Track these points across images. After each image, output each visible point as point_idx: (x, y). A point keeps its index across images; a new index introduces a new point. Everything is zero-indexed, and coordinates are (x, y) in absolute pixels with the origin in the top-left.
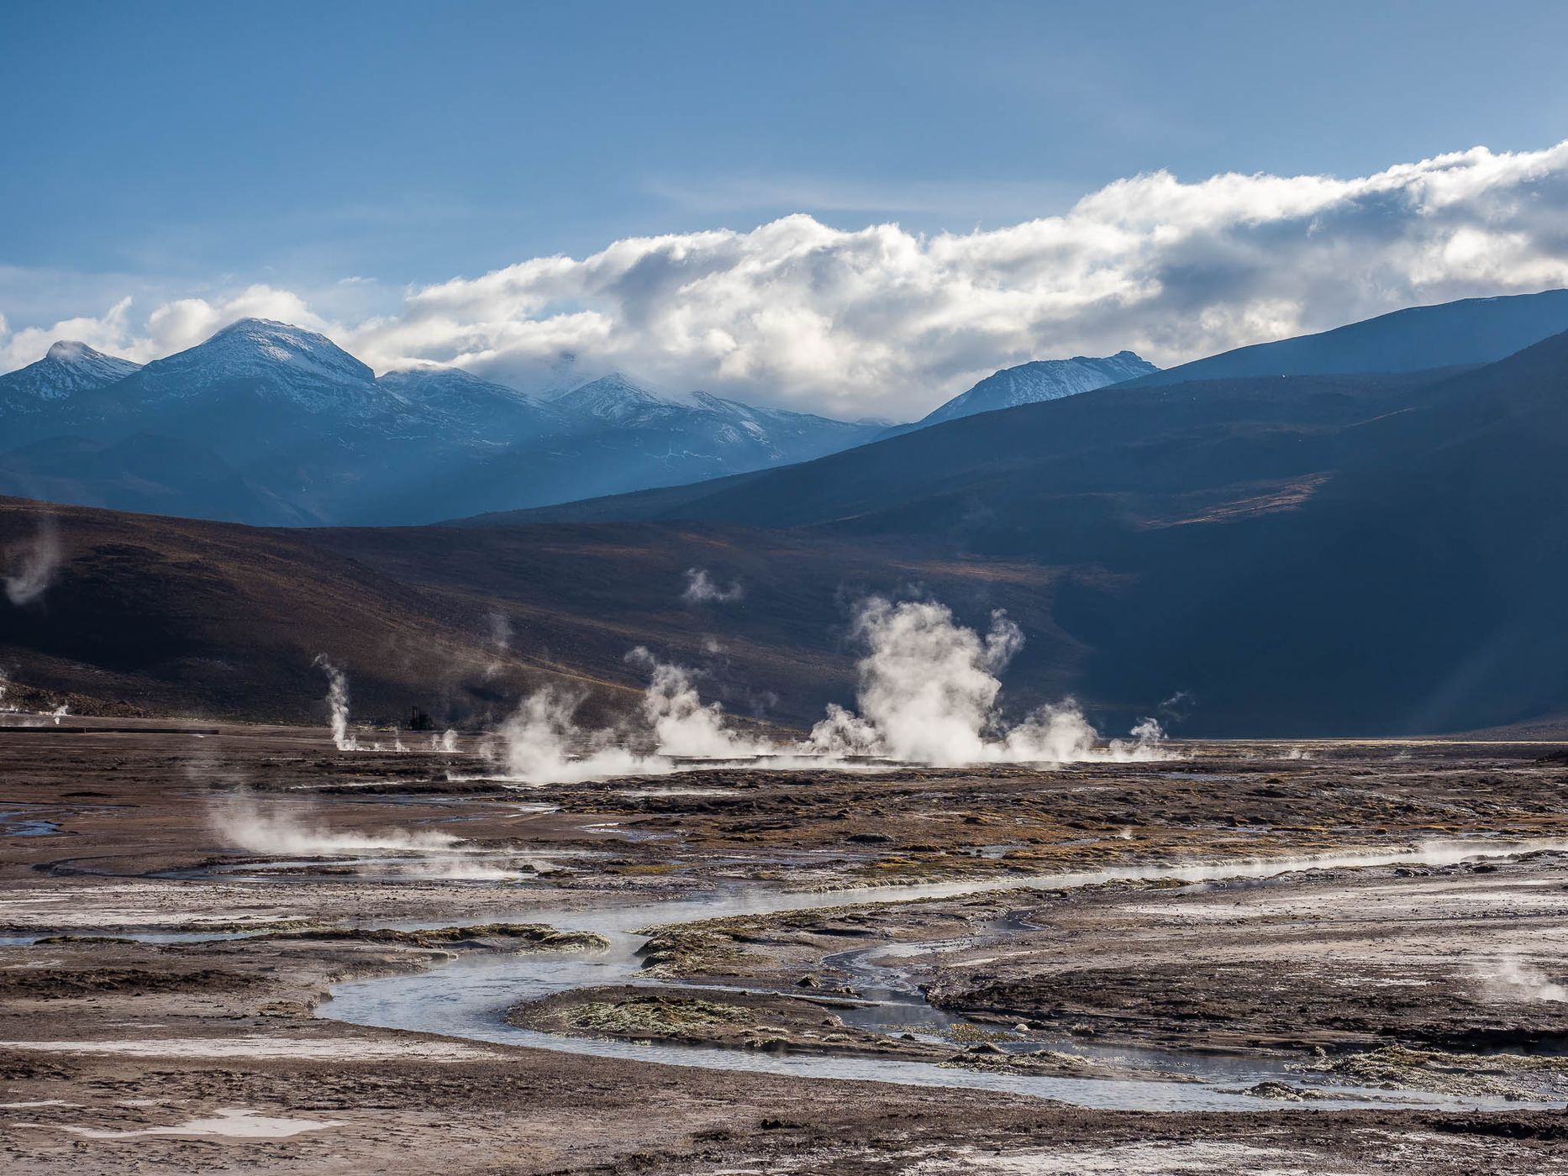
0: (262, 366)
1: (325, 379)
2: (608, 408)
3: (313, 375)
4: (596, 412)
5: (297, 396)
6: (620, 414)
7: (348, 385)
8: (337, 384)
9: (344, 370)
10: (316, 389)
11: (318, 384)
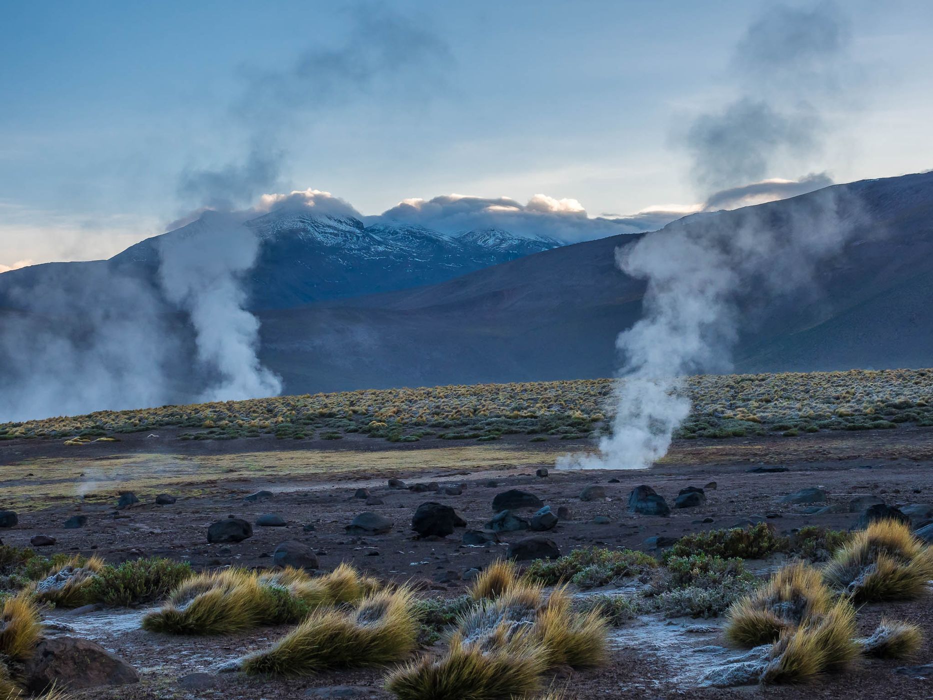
0: (303, 222)
1: (335, 228)
2: (485, 241)
3: (329, 226)
4: (480, 243)
5: (320, 238)
6: (492, 244)
7: (347, 231)
8: (342, 230)
9: (346, 224)
10: (331, 233)
11: (331, 231)
